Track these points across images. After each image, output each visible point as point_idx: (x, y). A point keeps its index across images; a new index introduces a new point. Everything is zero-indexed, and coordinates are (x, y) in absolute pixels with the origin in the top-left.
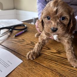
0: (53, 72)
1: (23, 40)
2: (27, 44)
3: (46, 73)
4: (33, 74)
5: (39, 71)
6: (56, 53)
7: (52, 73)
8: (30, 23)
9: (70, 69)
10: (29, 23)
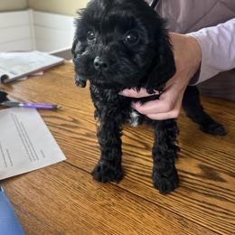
0: (163, 210)
1: (75, 121)
2: (88, 135)
3: (145, 215)
4: (115, 219)
5: (128, 211)
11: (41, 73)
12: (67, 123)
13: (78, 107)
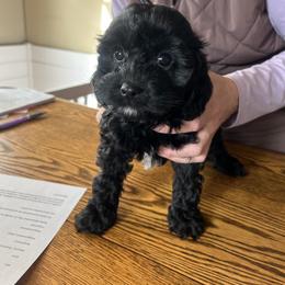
0: (138, 257)
1: (55, 163)
3: (117, 262)
6: (155, 203)
7: (135, 259)
8: (72, 101)
9: (187, 249)
10: (70, 98)
11: (26, 111)
12: (46, 165)
13: (62, 147)
